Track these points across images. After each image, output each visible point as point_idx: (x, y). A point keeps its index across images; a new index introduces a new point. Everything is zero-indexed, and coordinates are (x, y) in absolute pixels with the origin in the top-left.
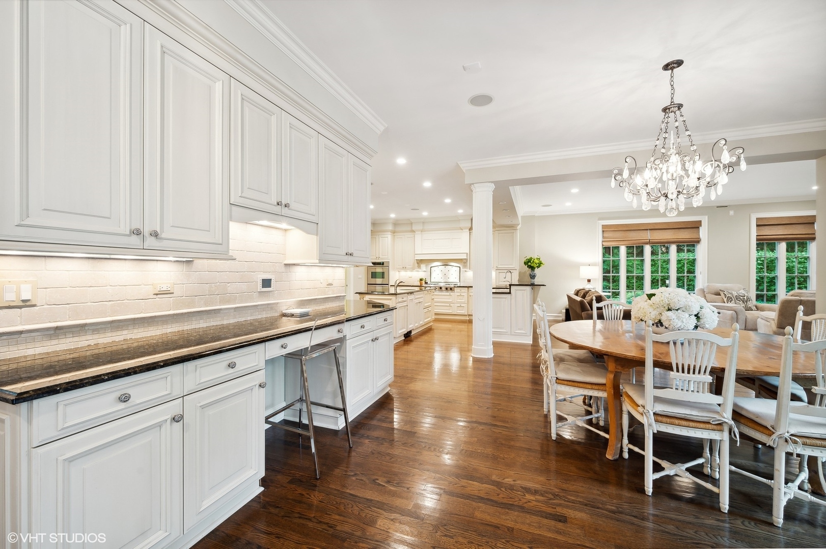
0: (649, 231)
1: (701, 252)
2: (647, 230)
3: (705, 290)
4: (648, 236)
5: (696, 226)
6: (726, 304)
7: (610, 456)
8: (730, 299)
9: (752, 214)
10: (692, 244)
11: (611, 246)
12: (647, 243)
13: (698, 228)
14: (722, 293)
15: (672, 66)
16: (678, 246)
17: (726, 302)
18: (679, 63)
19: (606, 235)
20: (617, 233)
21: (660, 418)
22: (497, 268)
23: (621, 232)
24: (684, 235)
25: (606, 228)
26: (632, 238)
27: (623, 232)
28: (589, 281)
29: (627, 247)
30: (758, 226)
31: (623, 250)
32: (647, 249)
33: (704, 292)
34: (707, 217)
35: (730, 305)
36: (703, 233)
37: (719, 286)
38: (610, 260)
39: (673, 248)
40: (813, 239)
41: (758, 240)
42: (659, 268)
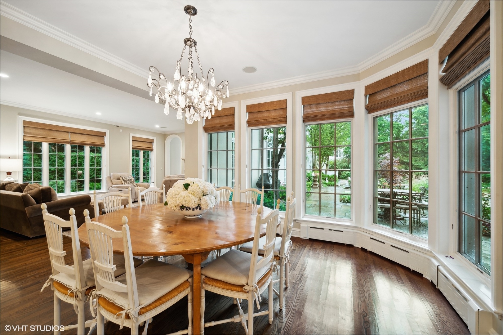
0: (69, 134)
1: (105, 153)
2: (68, 132)
3: (111, 177)
4: (69, 137)
5: (102, 135)
6: (124, 185)
8: (126, 182)
9: (130, 134)
10: (96, 149)
11: (33, 141)
12: (68, 143)
13: (104, 137)
14: (121, 179)
15: (191, 10)
16: (90, 148)
17: (123, 183)
18: (195, 12)
19: (27, 130)
23: (43, 130)
24: (95, 140)
25: (27, 124)
26: (55, 137)
27: (46, 131)
28: (9, 174)
29: (50, 144)
30: (133, 140)
31: (45, 146)
32: (68, 148)
33: (111, 178)
34: (109, 131)
35: (126, 185)
36: (107, 140)
37: (119, 174)
38: (32, 154)
39: (87, 149)
40: (152, 150)
41: (133, 148)
42: (77, 163)
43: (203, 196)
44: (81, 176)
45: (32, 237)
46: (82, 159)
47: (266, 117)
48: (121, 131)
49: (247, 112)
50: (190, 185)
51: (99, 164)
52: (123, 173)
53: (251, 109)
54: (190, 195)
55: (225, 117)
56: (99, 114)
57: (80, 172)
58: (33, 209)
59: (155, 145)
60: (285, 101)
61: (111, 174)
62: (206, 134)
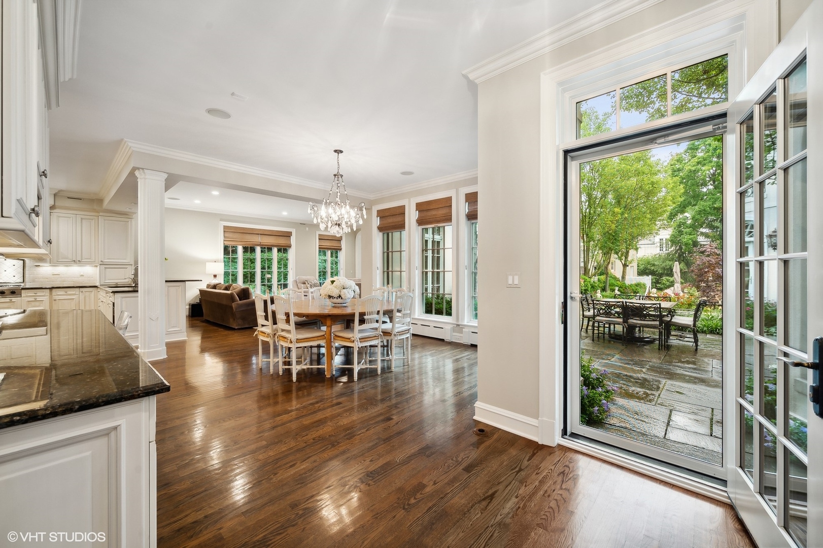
0: (259, 235)
1: (291, 254)
2: (258, 234)
3: (297, 281)
4: (260, 239)
5: (288, 235)
6: (309, 290)
7: (328, 376)
8: (311, 286)
9: (316, 231)
10: (283, 249)
11: (231, 245)
12: (258, 245)
13: (290, 237)
14: (306, 283)
15: (338, 152)
16: (278, 249)
17: (309, 288)
18: (341, 152)
19: (227, 235)
20: (236, 234)
21: (362, 340)
22: (101, 263)
23: (239, 234)
24: (282, 241)
25: (227, 229)
26: (247, 240)
27: (241, 234)
28: (215, 276)
29: (244, 247)
30: (319, 239)
31: (240, 249)
32: (258, 249)
34: (295, 230)
36: (293, 240)
37: (304, 278)
38: (229, 258)
39: (275, 250)
40: (341, 249)
41: (319, 248)
42: (266, 266)
43: (344, 289)
44: (269, 280)
45: (236, 328)
46: (270, 260)
47: (434, 215)
48: (307, 229)
49: (416, 211)
50: (335, 281)
51: (286, 266)
52: (309, 277)
53: (420, 207)
54: (334, 288)
55: (397, 216)
56: (285, 213)
57: (269, 276)
58: (238, 304)
59: (343, 244)
60: (449, 199)
61: (297, 277)
62: (381, 234)
